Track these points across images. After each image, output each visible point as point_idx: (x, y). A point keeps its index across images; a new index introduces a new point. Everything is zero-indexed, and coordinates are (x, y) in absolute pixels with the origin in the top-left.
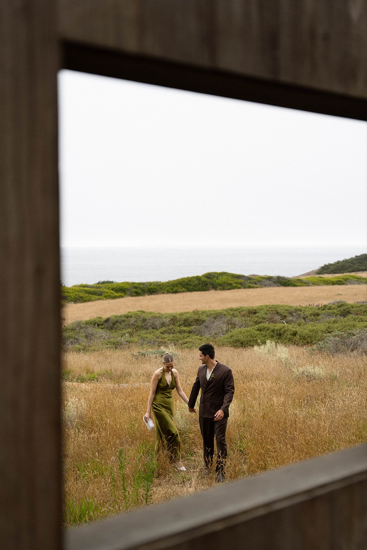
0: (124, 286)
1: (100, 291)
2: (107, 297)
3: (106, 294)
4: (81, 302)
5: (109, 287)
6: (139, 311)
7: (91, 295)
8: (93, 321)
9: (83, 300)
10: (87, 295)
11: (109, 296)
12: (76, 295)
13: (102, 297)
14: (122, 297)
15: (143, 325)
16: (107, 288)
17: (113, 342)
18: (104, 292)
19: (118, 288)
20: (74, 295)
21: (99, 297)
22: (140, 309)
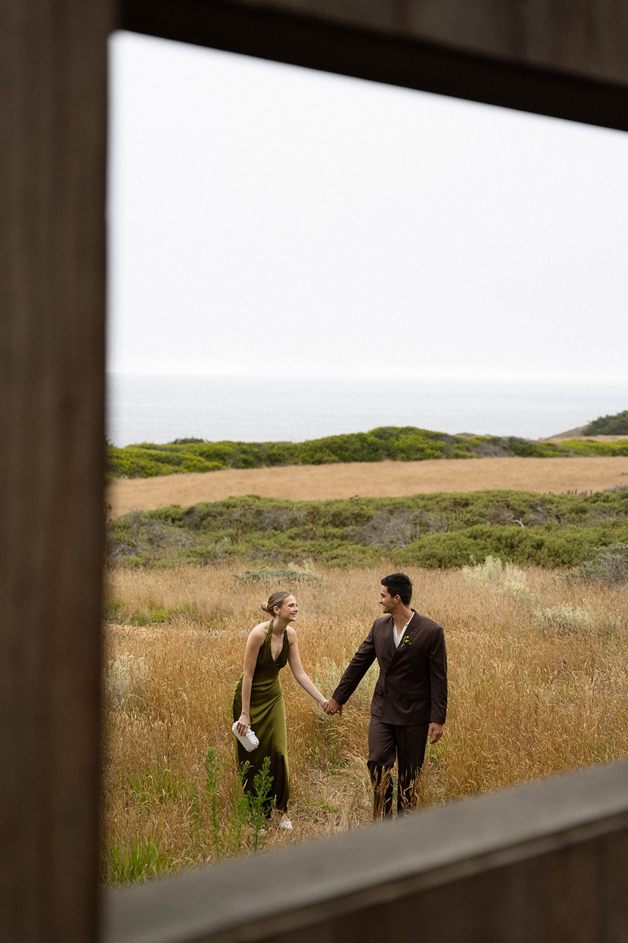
0: (224, 449)
1: (178, 457)
2: (191, 468)
3: (190, 463)
4: (142, 477)
5: (195, 449)
6: (249, 496)
7: (160, 464)
8: (164, 511)
9: (147, 473)
10: (153, 463)
11: (195, 466)
12: (132, 463)
13: (181, 468)
14: (219, 469)
15: (256, 521)
16: (191, 452)
17: (201, 552)
18: (186, 459)
19: (211, 451)
20: (129, 463)
21: (176, 468)
22: (251, 493)
